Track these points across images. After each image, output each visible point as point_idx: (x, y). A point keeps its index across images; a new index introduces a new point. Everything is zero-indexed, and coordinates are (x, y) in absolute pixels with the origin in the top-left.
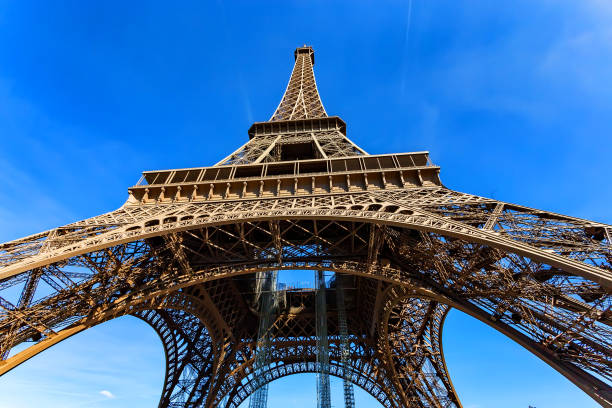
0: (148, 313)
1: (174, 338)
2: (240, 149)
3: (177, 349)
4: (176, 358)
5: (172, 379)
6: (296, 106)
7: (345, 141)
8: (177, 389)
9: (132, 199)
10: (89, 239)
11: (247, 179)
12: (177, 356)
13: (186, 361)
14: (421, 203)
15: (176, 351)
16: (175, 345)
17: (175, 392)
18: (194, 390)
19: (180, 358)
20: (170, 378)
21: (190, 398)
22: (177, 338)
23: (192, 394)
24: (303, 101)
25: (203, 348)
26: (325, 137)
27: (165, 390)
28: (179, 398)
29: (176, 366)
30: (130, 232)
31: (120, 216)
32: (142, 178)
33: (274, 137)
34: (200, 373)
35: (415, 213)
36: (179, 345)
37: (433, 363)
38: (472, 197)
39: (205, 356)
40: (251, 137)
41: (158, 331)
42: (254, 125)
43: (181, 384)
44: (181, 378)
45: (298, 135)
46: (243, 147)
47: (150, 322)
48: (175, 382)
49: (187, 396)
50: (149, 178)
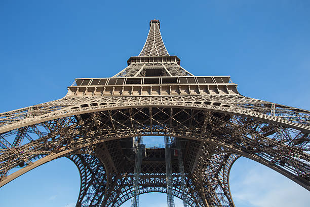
0: (74, 156)
1: (85, 171)
2: (124, 70)
3: (86, 177)
4: (86, 182)
5: (83, 192)
6: (152, 50)
7: (181, 69)
8: (85, 198)
9: (70, 93)
10: (53, 112)
11: (133, 85)
12: (86, 180)
13: (90, 183)
14: (232, 102)
15: (86, 178)
16: (86, 174)
17: (84, 200)
18: (94, 198)
19: (88, 181)
20: (82, 192)
21: (91, 203)
22: (87, 171)
23: (92, 201)
24: (156, 47)
25: (99, 177)
26: (170, 66)
27: (79, 198)
28: (86, 203)
29: (85, 186)
30: (74, 110)
31: (65, 102)
32: (75, 82)
33: (142, 65)
34: (97, 190)
35: (231, 107)
36: (88, 174)
37: (222, 188)
38: (257, 100)
39: (100, 181)
40: (129, 64)
41: (78, 166)
42: (131, 58)
43: (87, 196)
44: (87, 192)
45: (155, 64)
46: (125, 69)
47: (74, 161)
48: (85, 194)
49: (90, 202)
50: (79, 82)
